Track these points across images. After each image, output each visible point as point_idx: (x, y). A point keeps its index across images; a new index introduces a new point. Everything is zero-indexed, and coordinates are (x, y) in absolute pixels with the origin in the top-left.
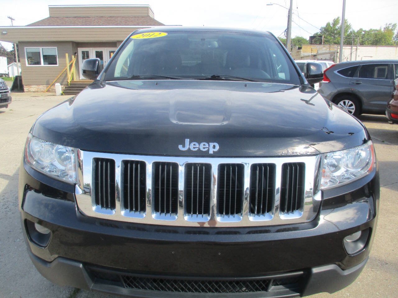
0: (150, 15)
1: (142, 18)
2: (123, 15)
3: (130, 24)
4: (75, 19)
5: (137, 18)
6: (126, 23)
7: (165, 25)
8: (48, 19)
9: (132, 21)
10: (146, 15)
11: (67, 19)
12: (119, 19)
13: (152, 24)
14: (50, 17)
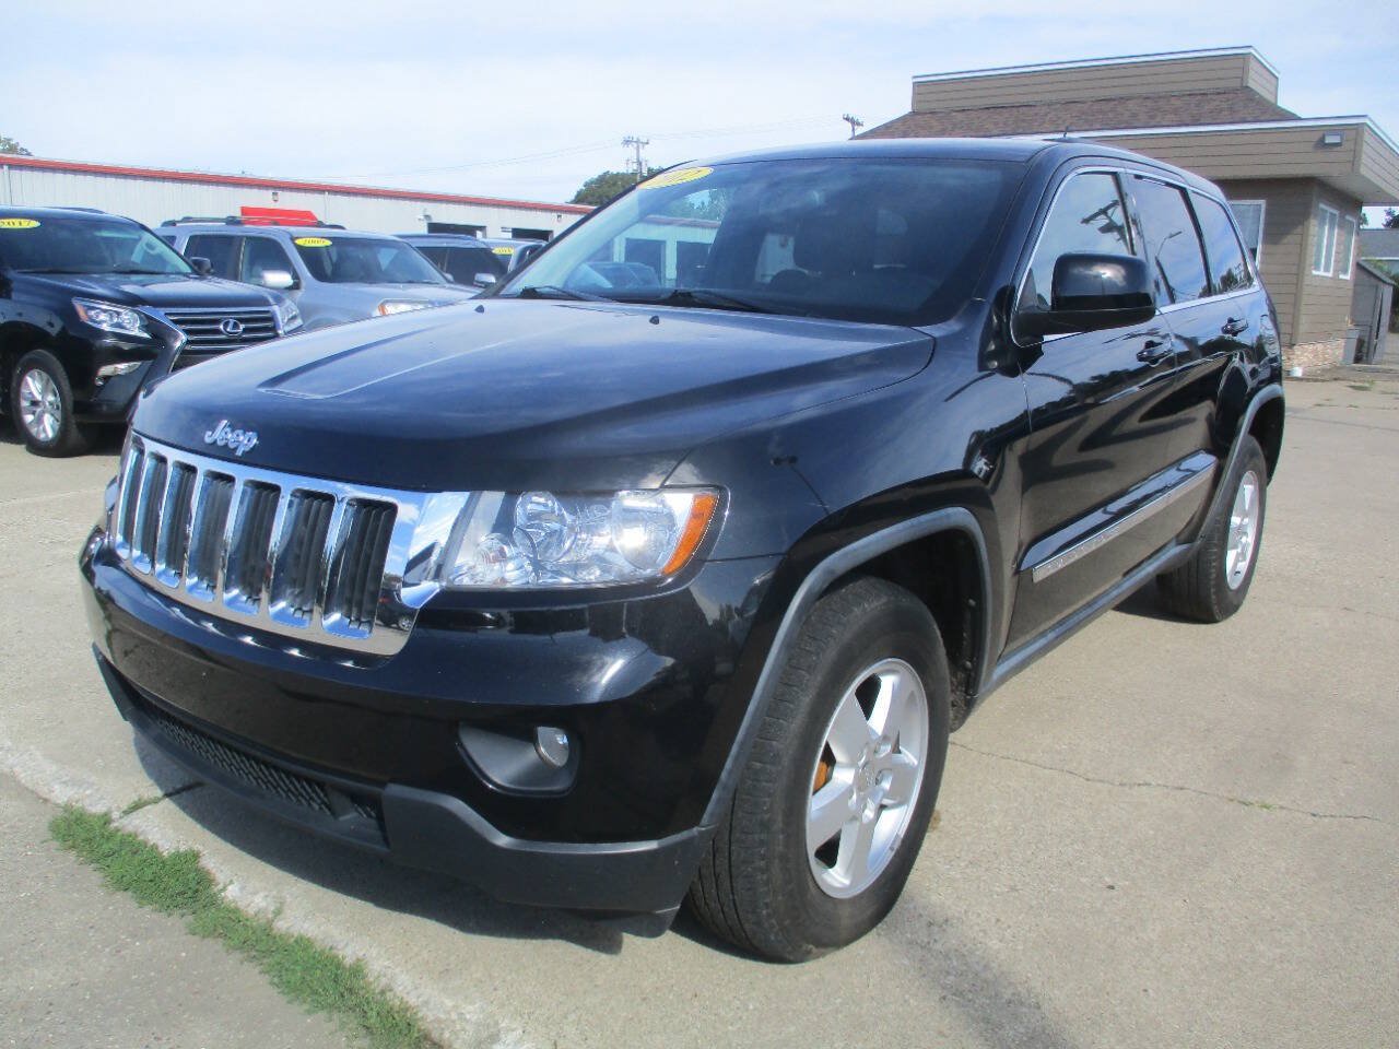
0: (1251, 84)
1: (1217, 97)
2: (1144, 90)
3: (1164, 123)
4: (984, 115)
5: (1199, 97)
6: (1152, 117)
7: (1300, 119)
8: (903, 119)
9: (1175, 111)
10: (1236, 84)
11: (960, 116)
12: (1131, 105)
13: (1249, 119)
14: (914, 113)
